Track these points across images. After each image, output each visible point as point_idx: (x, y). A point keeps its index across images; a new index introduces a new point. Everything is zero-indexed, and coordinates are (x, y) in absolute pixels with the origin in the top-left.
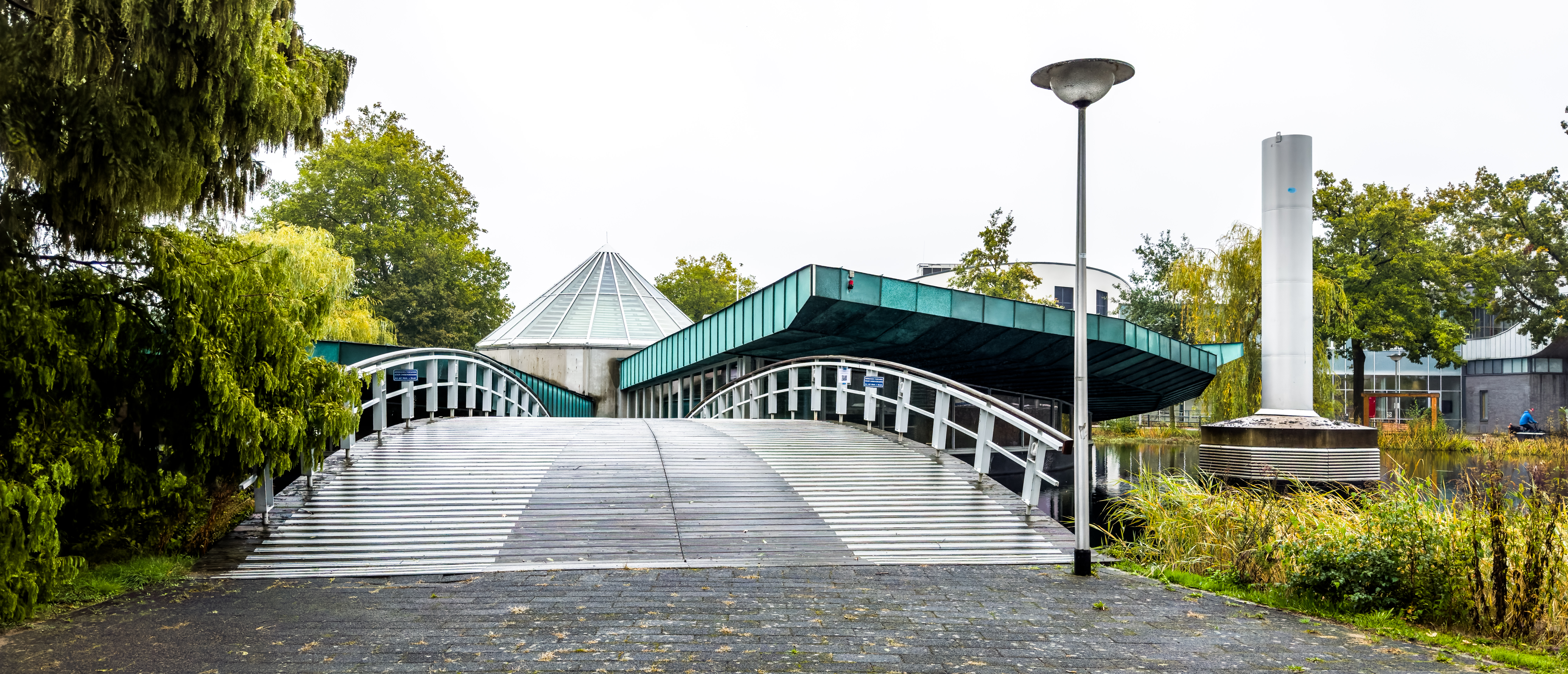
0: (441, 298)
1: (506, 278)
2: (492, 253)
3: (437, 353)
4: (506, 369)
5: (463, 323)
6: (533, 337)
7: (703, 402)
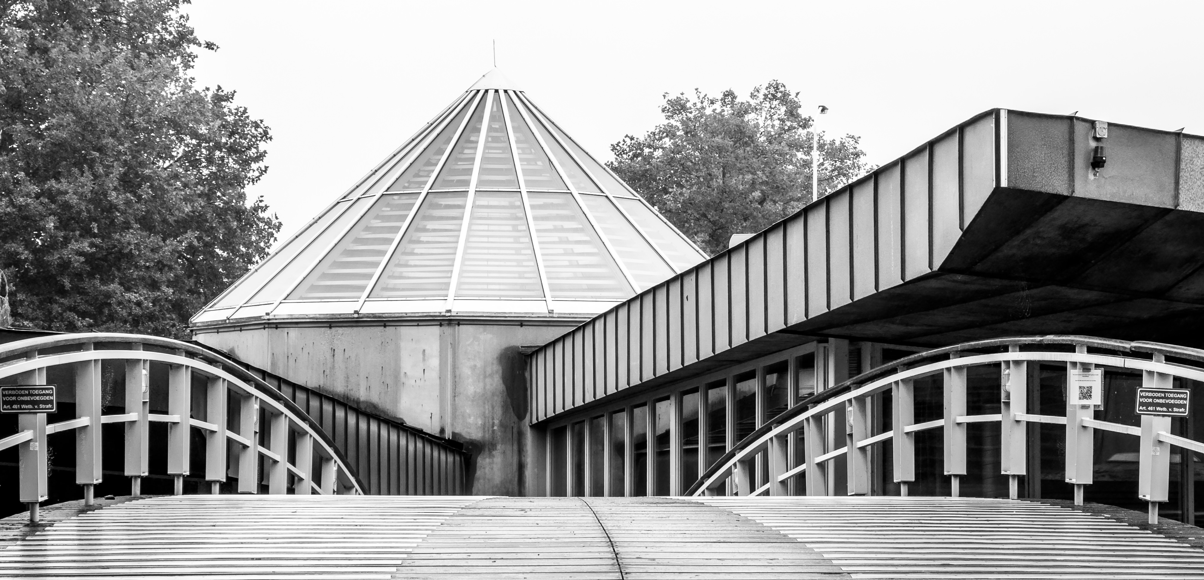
0: (112, 207)
1: (260, 157)
2: (228, 98)
3: (99, 345)
4: (259, 378)
5: (161, 266)
6: (322, 300)
7: (732, 455)
